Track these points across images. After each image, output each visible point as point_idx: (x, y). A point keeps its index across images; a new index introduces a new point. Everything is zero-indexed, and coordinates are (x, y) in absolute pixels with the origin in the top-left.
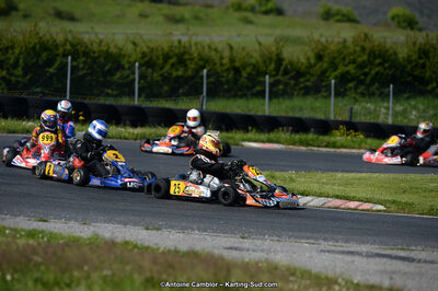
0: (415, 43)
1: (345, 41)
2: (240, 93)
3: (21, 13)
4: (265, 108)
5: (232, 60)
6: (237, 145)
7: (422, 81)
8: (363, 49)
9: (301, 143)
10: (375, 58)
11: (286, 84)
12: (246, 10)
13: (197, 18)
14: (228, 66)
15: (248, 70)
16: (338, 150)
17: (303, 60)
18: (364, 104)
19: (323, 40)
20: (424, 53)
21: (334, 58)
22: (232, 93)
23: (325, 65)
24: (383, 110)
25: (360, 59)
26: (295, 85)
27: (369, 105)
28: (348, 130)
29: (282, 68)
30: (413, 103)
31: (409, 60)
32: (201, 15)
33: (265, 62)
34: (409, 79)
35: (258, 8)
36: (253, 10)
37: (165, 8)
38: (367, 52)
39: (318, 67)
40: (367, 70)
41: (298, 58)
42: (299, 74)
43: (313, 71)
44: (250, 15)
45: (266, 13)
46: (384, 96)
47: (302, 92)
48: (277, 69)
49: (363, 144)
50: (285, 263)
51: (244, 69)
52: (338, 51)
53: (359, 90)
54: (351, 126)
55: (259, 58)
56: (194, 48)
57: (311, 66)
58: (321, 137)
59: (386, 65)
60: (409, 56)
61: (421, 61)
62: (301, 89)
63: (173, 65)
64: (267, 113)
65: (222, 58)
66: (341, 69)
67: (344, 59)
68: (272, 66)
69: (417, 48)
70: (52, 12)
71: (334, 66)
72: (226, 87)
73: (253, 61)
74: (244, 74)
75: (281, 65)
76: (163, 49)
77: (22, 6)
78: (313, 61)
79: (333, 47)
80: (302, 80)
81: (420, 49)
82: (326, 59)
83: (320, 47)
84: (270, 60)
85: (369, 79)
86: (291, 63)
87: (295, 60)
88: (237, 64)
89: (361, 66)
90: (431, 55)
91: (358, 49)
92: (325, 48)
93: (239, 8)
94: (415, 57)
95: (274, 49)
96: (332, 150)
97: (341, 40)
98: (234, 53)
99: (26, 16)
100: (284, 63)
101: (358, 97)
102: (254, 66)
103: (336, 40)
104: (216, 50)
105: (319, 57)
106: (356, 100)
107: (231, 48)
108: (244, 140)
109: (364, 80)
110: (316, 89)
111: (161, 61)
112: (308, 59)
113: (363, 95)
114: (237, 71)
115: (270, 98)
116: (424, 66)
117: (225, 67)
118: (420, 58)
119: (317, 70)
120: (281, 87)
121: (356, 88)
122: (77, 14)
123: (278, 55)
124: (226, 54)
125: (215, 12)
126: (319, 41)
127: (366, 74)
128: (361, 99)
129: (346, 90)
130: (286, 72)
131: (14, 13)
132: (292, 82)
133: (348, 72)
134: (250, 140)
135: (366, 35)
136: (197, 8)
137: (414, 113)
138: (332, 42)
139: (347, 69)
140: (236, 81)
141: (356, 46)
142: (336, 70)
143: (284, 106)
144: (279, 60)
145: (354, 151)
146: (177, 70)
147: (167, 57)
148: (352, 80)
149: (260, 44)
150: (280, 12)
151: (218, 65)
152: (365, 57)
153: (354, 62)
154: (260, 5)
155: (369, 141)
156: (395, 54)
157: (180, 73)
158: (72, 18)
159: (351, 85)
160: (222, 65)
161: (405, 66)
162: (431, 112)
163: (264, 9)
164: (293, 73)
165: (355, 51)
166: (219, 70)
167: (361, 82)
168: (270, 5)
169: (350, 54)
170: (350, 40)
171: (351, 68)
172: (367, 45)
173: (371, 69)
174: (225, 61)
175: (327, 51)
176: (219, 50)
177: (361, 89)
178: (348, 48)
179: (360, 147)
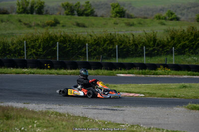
1: (184, 31)
3: (61, 25)
5: (134, 41)
6: (114, 75)
8: (192, 33)
9: (142, 74)
10: (197, 38)
11: (158, 50)
12: (162, 19)
13: (140, 23)
15: (141, 45)
16: (158, 76)
17: (165, 40)
21: (179, 38)
22: (135, 55)
23: (175, 41)
25: (190, 38)
26: (162, 50)
29: (156, 44)
32: (142, 22)
33: (149, 41)
35: (168, 18)
36: (165, 19)
37: (126, 20)
38: (193, 35)
39: (172, 42)
40: (193, 43)
41: (163, 39)
42: (164, 46)
43: (170, 44)
44: (164, 21)
45: (171, 20)
48: (154, 44)
49: (170, 73)
51: (139, 44)
52: (181, 35)
55: (146, 40)
56: (117, 36)
57: (169, 42)
58: (151, 71)
62: (165, 52)
63: (108, 44)
65: (129, 40)
66: (183, 43)
67: (183, 38)
68: (152, 42)
70: (75, 24)
71: (179, 42)
72: (132, 52)
73: (143, 41)
74: (139, 47)
75: (156, 42)
76: (103, 37)
77: (61, 22)
78: (169, 40)
79: (179, 33)
80: (165, 48)
82: (175, 39)
83: (173, 33)
84: (151, 40)
85: (195, 46)
86: (160, 41)
87: (162, 40)
88: (136, 43)
89: (191, 41)
91: (190, 34)
93: (159, 18)
95: (152, 35)
96: (156, 76)
97: (182, 30)
98: (135, 38)
99: (63, 26)
100: (157, 41)
101: (190, 54)
102: (144, 43)
103: (180, 31)
104: (127, 37)
105: (173, 38)
106: (189, 56)
107: (133, 36)
109: (193, 47)
111: (102, 43)
112: (168, 39)
113: (192, 53)
114: (136, 45)
117: (131, 44)
120: (156, 51)
121: (189, 50)
122: (86, 24)
123: (154, 38)
124: (131, 38)
125: (148, 21)
126: (172, 31)
127: (193, 45)
128: (192, 55)
129: (185, 52)
130: (158, 45)
131: (58, 25)
132: (161, 49)
133: (185, 44)
134: (120, 73)
135: (193, 28)
136: (140, 19)
138: (178, 31)
139: (185, 42)
140: (136, 50)
141: (189, 32)
143: (157, 60)
144: (155, 40)
145: (165, 76)
146: (110, 46)
147: (105, 41)
148: (188, 47)
149: (146, 34)
150: (178, 19)
152: (193, 37)
153: (188, 39)
154: (169, 16)
157: (111, 47)
158: (84, 26)
159: (187, 49)
160: (129, 43)
163: (170, 18)
164: (161, 46)
165: (188, 35)
166: (128, 45)
167: (192, 48)
168: (173, 16)
169: (186, 36)
170: (186, 31)
171: (187, 42)
172: (194, 32)
173: (195, 42)
174: (131, 42)
175: (176, 35)
176: (128, 37)
177: (192, 51)
178: (185, 33)
179: (168, 75)
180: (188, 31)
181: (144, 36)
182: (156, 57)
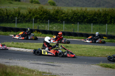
0: (55, 9)
1: (37, 8)
2: (9, 22)
4: (16, 26)
5: (7, 13)
6: (8, 35)
7: (57, 19)
8: (41, 11)
10: (44, 13)
11: (21, 20)
14: (6, 15)
15: (11, 16)
17: (25, 13)
18: (41, 25)
19: (31, 8)
20: (57, 12)
21: (34, 13)
22: (7, 22)
23: (31, 15)
24: (47, 27)
25: (40, 13)
26: (24, 20)
27: (43, 25)
28: (37, 32)
29: (20, 15)
30: (54, 25)
31: (53, 14)
33: (15, 14)
34: (53, 19)
38: (42, 11)
40: (42, 16)
42: (24, 17)
44: (11, 1)
45: (16, 1)
46: (47, 23)
47: (25, 22)
48: (19, 16)
49: (41, 36)
50: (21, 66)
51: (10, 15)
52: (35, 11)
53: (40, 21)
54: (38, 31)
55: (14, 13)
57: (28, 15)
59: (47, 15)
60: (53, 13)
61: (56, 14)
62: (25, 21)
64: (16, 27)
65: (4, 13)
66: (36, 16)
67: (36, 13)
68: (17, 15)
69: (55, 11)
71: (34, 15)
72: (5, 20)
73: (12, 13)
74: (10, 17)
78: (28, 14)
79: (33, 10)
80: (25, 18)
81: (56, 11)
82: (31, 13)
83: (30, 10)
84: (17, 13)
85: (43, 18)
86: (22, 14)
88: (8, 14)
89: (41, 15)
90: (59, 12)
91: (40, 11)
92: (31, 10)
94: (55, 13)
95: (18, 10)
97: (36, 8)
98: (7, 11)
100: (21, 14)
102: (13, 15)
103: (34, 8)
104: (2, 10)
105: (30, 13)
106: (39, 24)
107: (7, 10)
108: (10, 34)
109: (42, 19)
110: (29, 21)
112: (27, 13)
113: (41, 23)
114: (8, 16)
115: (17, 23)
116: (57, 15)
117: (5, 15)
118: (56, 13)
119: (29, 16)
120: (20, 20)
121: (39, 21)
123: (19, 12)
124: (5, 11)
126: (30, 8)
127: (42, 17)
128: (41, 24)
129: (37, 21)
130: (21, 16)
132: (23, 19)
133: (37, 17)
134: (12, 34)
135: (42, 7)
137: (55, 27)
138: (33, 9)
139: (37, 16)
140: (8, 19)
142: (34, 16)
143: (20, 25)
144: (19, 13)
148: (38, 19)
149: (14, 9)
150: (19, 1)
151: (3, 14)
152: (42, 13)
153: (39, 14)
155: (43, 34)
156: (50, 12)
159: (38, 20)
160: (4, 14)
161: (52, 15)
162: (59, 27)
164: (23, 17)
165: (39, 11)
166: (3, 15)
167: (41, 19)
169: (38, 12)
170: (38, 8)
171: (38, 16)
172: (42, 10)
173: (43, 16)
174: (5, 13)
175: (32, 11)
176: (4, 10)
177: (41, 21)
178: (37, 10)
179: (40, 36)
180: (39, 9)
181: (13, 11)
182: (20, 24)
